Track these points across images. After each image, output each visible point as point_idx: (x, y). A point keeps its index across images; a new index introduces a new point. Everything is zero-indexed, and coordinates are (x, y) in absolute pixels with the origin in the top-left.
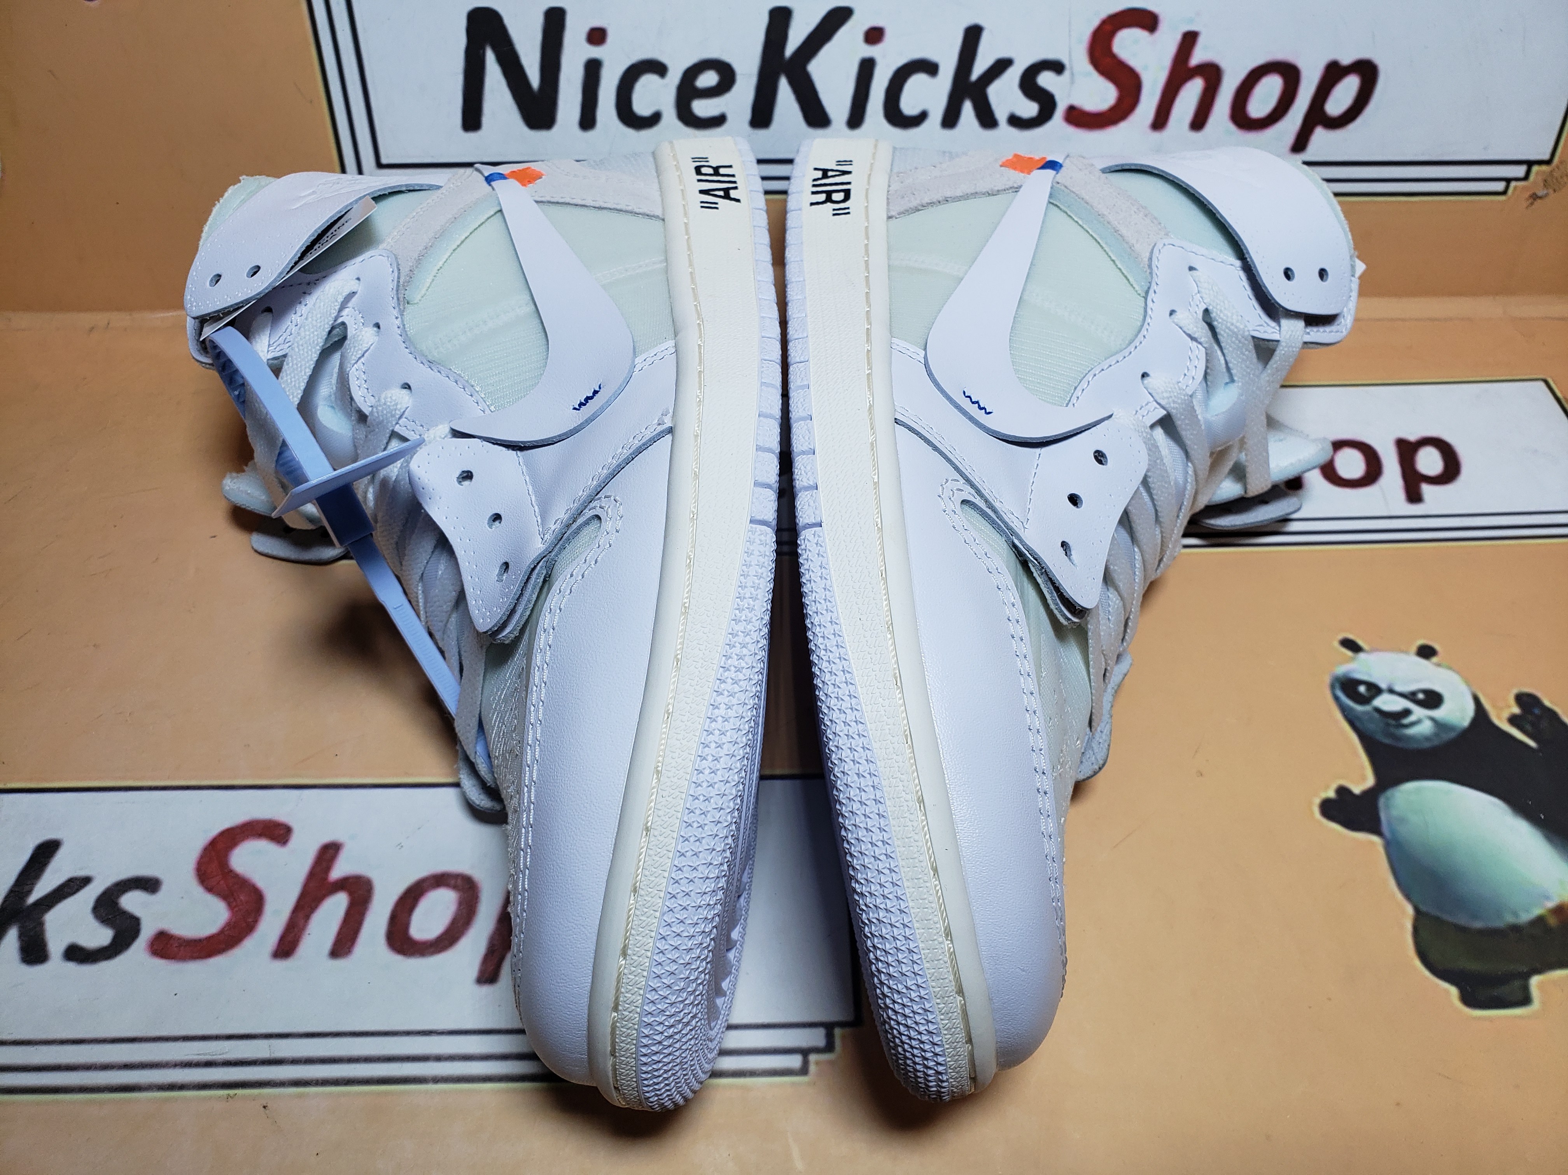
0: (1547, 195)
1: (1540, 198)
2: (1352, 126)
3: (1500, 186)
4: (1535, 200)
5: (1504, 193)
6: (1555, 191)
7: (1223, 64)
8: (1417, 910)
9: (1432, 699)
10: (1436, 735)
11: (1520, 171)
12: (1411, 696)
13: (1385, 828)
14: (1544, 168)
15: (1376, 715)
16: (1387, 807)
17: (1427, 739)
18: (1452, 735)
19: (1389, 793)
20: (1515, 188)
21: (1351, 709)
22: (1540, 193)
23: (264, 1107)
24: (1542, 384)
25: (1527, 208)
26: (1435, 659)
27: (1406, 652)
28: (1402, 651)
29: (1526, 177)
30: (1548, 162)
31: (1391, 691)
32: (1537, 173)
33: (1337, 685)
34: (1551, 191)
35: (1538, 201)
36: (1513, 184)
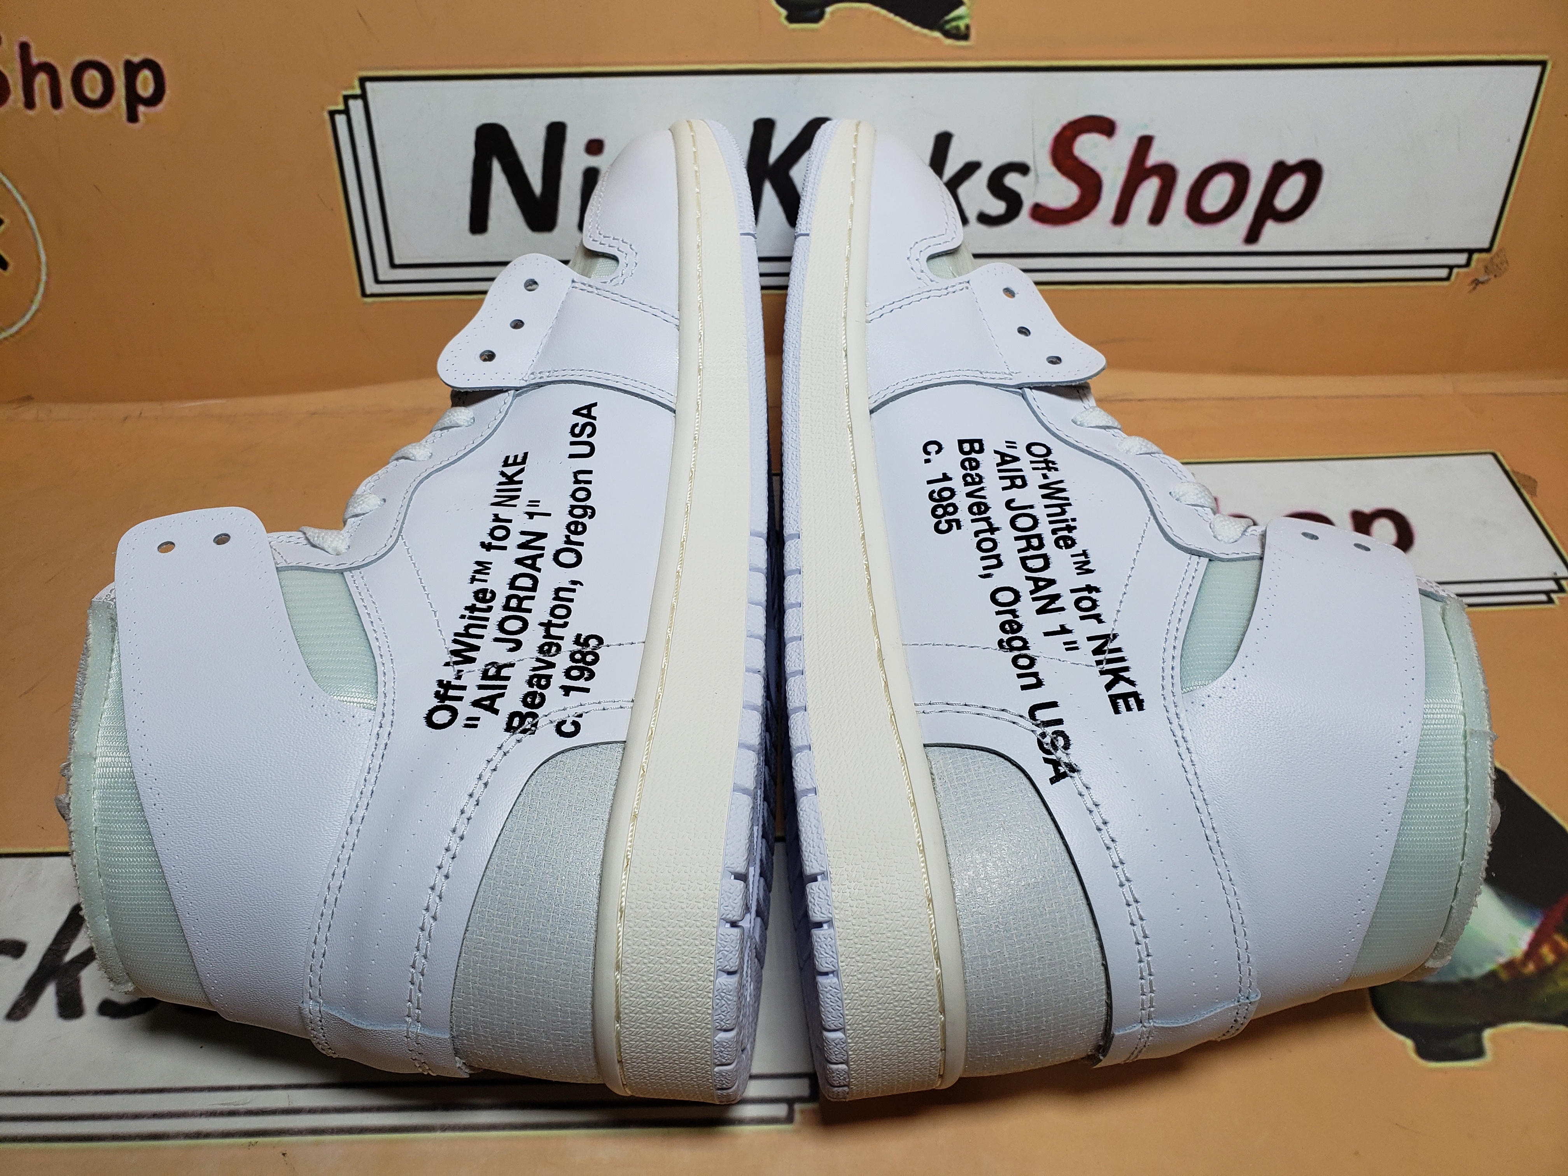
0: (1488, 281)
1: (1482, 283)
2: (1301, 220)
3: (1443, 273)
4: (1477, 284)
5: (1448, 279)
6: (1495, 276)
7: (1177, 165)
11: (1462, 259)
14: (1484, 255)
20: (1458, 274)
22: (1481, 279)
23: (284, 1154)
24: (1491, 458)
25: (1470, 292)
29: (1468, 264)
30: (1488, 250)
32: (1478, 260)
34: (1492, 276)
35: (1480, 286)
36: (1455, 271)
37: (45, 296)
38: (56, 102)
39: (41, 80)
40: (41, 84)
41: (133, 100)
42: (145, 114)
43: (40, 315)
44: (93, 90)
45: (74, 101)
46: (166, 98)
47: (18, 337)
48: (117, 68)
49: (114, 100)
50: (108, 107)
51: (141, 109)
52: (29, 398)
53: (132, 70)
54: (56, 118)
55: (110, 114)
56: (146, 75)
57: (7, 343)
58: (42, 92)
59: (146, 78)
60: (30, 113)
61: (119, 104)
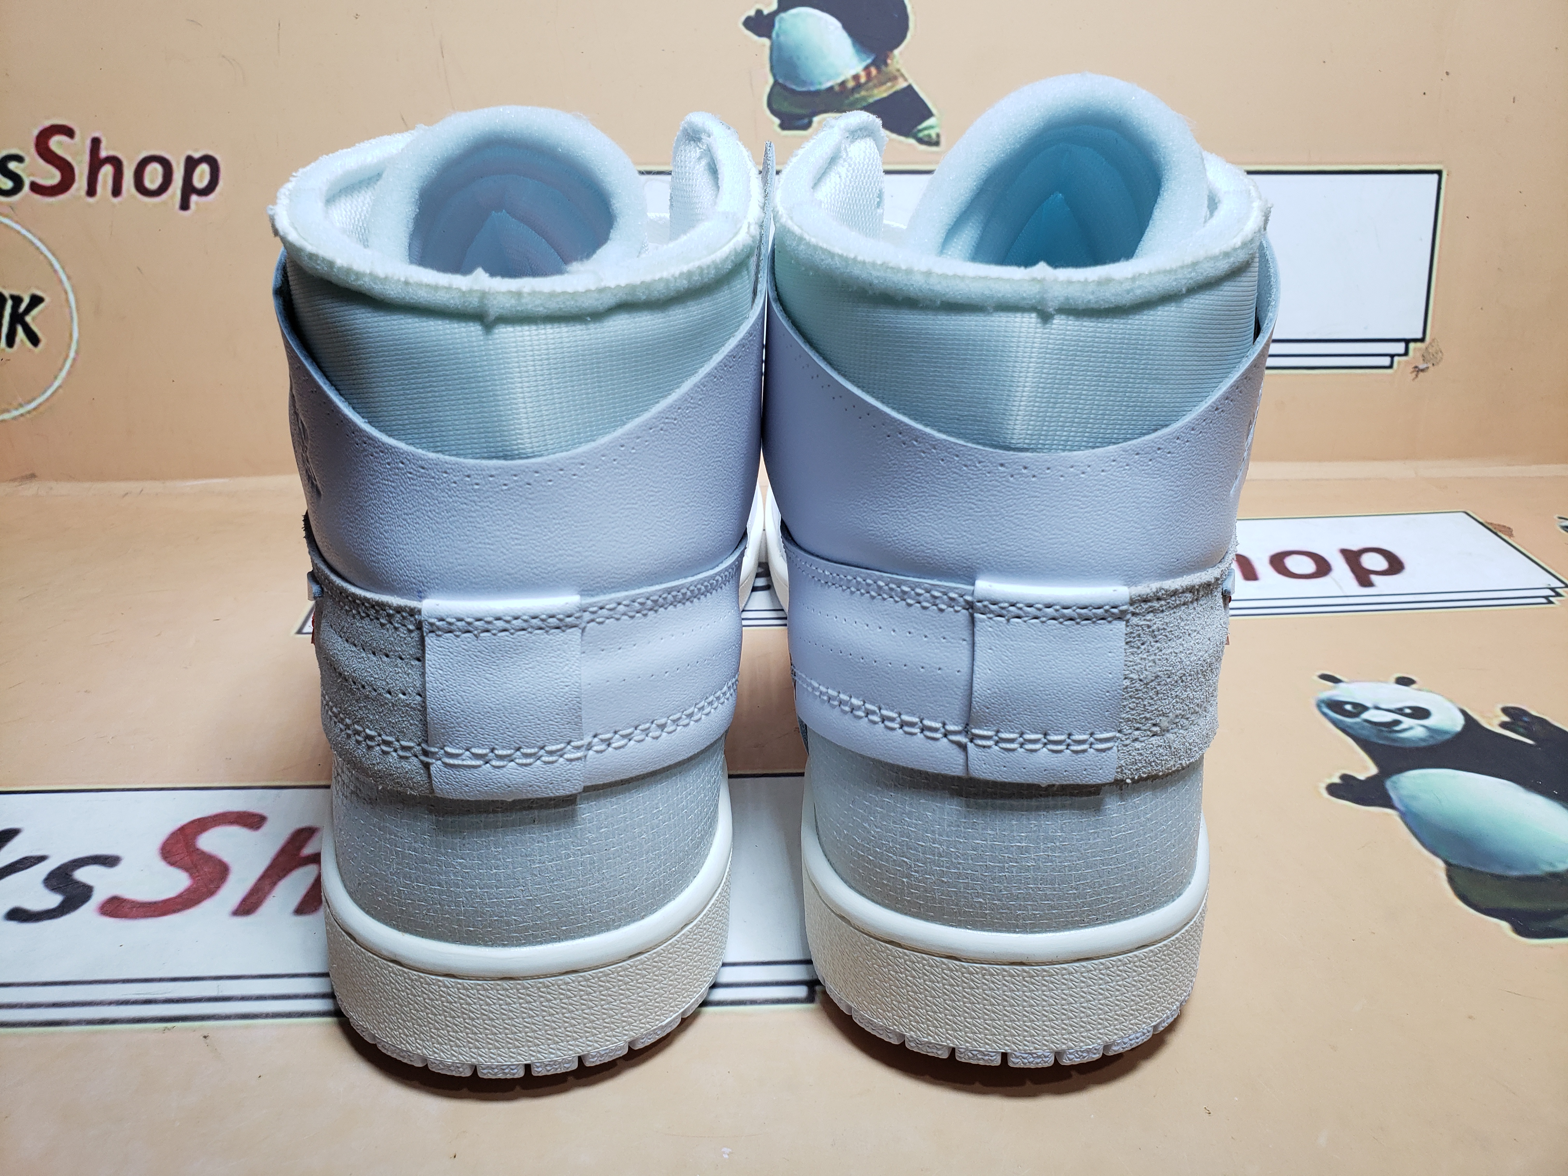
0: (1428, 368)
1: (1422, 370)
3: (1386, 361)
4: (1418, 372)
5: (1391, 366)
6: (1433, 365)
8: (1447, 863)
9: (1420, 713)
10: (1431, 737)
11: (1400, 348)
12: (1400, 711)
13: (1396, 802)
14: (1419, 345)
15: (1366, 724)
16: (1395, 788)
17: (1422, 740)
18: (1447, 737)
19: (1395, 778)
20: (1399, 363)
21: (1341, 721)
22: (1420, 367)
23: (205, 1037)
25: (1414, 379)
26: (1414, 686)
27: (1386, 682)
28: (1382, 682)
29: (1406, 354)
30: (1422, 340)
31: (1377, 708)
32: (1415, 349)
33: (1323, 705)
34: (1430, 365)
35: (1421, 374)
36: (1396, 359)
37: (69, 373)
38: (117, 191)
39: (106, 172)
40: (106, 175)
41: (188, 189)
42: (197, 203)
43: (61, 391)
44: (152, 182)
45: (133, 190)
46: (219, 189)
47: (34, 413)
48: (178, 164)
49: (170, 190)
50: (164, 196)
51: (194, 198)
52: (33, 476)
53: (191, 164)
54: (114, 205)
55: (165, 203)
56: (204, 169)
57: (22, 419)
58: (105, 182)
59: (203, 172)
60: (91, 200)
61: (174, 194)
